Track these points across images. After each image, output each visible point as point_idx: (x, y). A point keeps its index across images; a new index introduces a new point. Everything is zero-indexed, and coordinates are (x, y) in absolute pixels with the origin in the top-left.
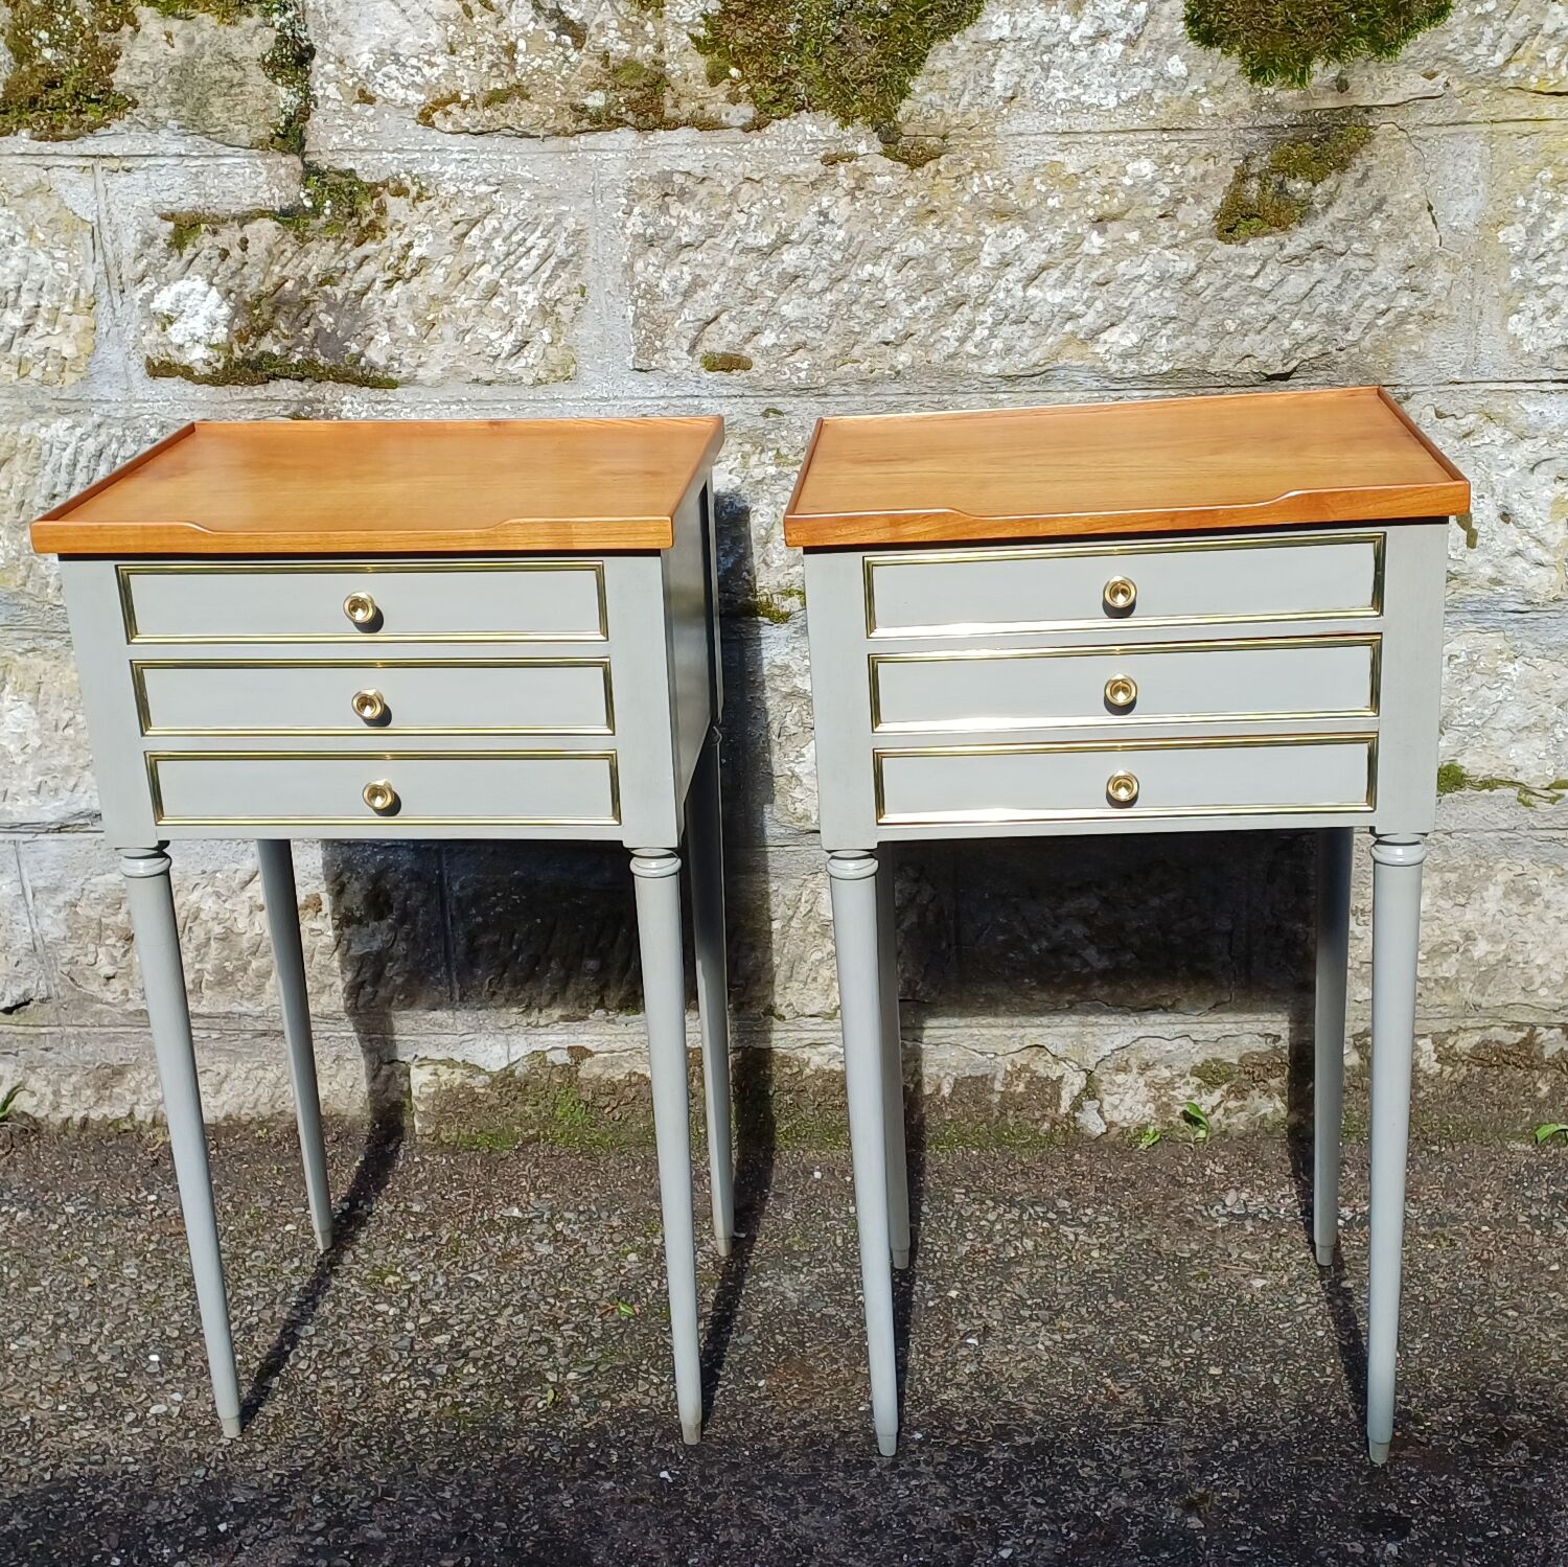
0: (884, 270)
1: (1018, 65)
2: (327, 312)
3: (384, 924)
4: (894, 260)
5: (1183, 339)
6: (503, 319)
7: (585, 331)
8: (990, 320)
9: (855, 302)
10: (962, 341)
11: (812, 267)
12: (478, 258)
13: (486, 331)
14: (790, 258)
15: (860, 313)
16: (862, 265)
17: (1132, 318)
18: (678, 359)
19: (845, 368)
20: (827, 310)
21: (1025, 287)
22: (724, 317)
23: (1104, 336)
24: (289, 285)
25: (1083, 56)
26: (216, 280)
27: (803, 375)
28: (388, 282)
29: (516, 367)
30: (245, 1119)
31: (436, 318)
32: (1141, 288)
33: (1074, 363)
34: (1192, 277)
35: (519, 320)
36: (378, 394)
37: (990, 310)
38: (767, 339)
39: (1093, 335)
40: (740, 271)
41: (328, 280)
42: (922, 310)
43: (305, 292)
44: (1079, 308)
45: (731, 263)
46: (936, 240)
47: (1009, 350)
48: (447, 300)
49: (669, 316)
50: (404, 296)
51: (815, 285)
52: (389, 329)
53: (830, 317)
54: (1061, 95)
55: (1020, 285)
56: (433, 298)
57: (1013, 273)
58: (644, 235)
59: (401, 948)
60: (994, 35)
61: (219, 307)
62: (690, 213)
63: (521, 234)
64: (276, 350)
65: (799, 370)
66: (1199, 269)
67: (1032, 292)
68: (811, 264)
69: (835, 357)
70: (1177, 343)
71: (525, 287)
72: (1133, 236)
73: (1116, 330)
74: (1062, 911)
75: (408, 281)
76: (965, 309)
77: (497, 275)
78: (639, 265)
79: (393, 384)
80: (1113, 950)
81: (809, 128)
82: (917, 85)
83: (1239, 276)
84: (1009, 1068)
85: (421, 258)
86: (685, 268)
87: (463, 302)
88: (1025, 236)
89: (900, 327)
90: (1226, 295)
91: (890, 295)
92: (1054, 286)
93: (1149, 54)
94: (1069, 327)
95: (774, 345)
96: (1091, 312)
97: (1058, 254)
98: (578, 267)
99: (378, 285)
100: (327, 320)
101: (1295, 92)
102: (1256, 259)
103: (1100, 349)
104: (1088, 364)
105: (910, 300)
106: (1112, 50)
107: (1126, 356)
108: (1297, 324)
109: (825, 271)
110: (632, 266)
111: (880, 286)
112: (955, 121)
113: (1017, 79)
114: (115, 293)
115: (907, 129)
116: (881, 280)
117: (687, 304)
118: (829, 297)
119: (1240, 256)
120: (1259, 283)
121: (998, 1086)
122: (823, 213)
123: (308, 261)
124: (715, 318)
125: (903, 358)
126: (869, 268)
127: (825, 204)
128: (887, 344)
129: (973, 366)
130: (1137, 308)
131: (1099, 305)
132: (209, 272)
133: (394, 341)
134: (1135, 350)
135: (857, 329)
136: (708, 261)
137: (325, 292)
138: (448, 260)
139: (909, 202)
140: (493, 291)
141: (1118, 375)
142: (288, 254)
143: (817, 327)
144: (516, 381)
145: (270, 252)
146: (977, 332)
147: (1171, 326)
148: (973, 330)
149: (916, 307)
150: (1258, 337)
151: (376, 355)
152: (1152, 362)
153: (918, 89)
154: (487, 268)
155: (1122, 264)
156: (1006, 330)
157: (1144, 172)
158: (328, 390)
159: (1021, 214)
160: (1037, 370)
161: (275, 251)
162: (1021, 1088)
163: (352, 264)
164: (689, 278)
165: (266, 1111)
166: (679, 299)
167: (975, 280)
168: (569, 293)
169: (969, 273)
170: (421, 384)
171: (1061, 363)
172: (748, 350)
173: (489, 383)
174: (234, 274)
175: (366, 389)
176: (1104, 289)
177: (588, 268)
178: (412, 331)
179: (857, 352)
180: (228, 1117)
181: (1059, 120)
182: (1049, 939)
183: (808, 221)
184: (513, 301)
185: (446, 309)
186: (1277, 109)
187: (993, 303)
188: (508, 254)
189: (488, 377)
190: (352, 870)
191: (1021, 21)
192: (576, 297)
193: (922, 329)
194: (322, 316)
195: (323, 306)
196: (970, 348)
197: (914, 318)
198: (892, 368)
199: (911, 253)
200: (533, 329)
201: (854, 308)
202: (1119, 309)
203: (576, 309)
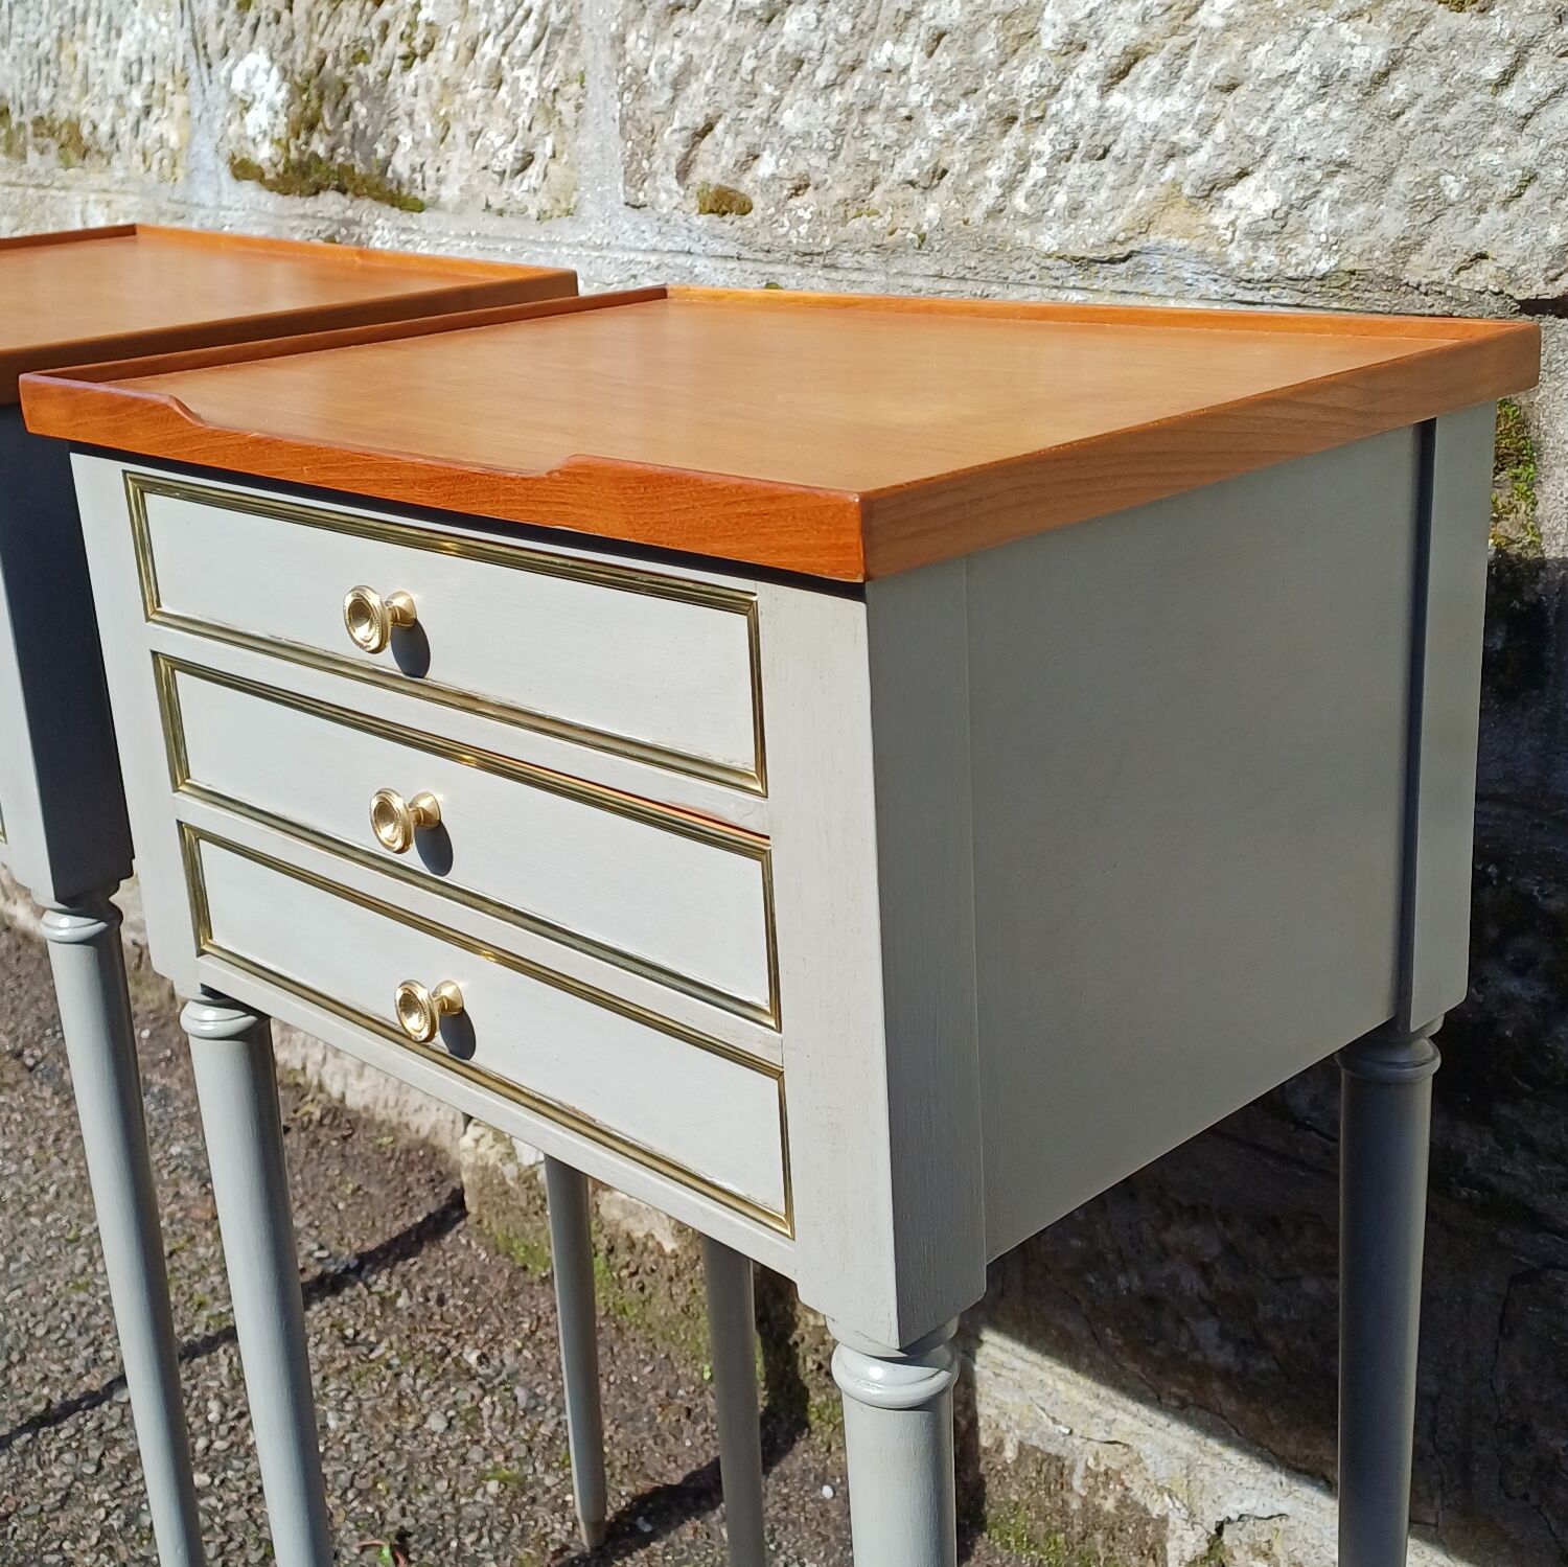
0: (906, 52)
4: (923, 34)
5: (1361, 209)
6: (507, 117)
7: (588, 142)
8: (1048, 150)
9: (868, 109)
10: (1009, 186)
11: (817, 46)
12: (482, 25)
13: (493, 135)
14: (792, 28)
15: (876, 129)
17: (1272, 160)
18: (666, 191)
19: (856, 224)
20: (833, 120)
21: (1105, 90)
22: (720, 127)
23: (1231, 194)
26: (275, 55)
27: (803, 229)
28: (404, 58)
29: (518, 189)
30: (379, 1118)
31: (447, 113)
32: (1290, 98)
33: (1174, 242)
34: (1382, 78)
35: (520, 121)
36: (405, 218)
37: (1052, 130)
38: (766, 166)
39: (1212, 189)
40: (735, 48)
41: (361, 56)
42: (960, 126)
43: (340, 72)
44: (1188, 135)
45: (727, 37)
47: (1075, 209)
48: (458, 87)
49: (657, 120)
50: (423, 81)
51: (822, 76)
53: (839, 131)
55: (1095, 85)
56: (444, 83)
57: (1088, 63)
61: (278, 90)
64: (321, 151)
65: (800, 220)
66: (1394, 64)
67: (1116, 99)
68: (816, 40)
69: (844, 202)
70: (1353, 217)
73: (1250, 183)
74: (1169, 1238)
75: (424, 56)
76: (1016, 129)
77: (498, 50)
78: (631, 38)
79: (420, 207)
80: (1244, 1341)
83: (1471, 81)
84: (1091, 1463)
86: (678, 44)
87: (472, 92)
89: (925, 155)
90: (1446, 121)
91: (914, 97)
92: (1152, 90)
94: (1170, 171)
95: (774, 177)
96: (1208, 144)
97: (1157, 26)
98: (576, 41)
99: (398, 64)
102: (1504, 45)
103: (1220, 218)
104: (1195, 245)
105: (944, 107)
107: (1256, 235)
109: (832, 52)
110: (622, 39)
111: (904, 79)
114: (204, 67)
116: (905, 70)
117: (679, 102)
118: (838, 97)
119: (1471, 36)
120: (1509, 98)
121: (1077, 1483)
123: (340, 28)
124: (709, 128)
125: (931, 212)
126: (888, 47)
128: (912, 183)
129: (1023, 234)
130: (1282, 139)
131: (1220, 132)
132: (269, 42)
134: (1271, 226)
135: (873, 156)
136: (700, 33)
137: (358, 73)
138: (456, 28)
140: (497, 76)
141: (1243, 273)
142: (324, 18)
143: (821, 148)
144: (522, 212)
145: (309, 14)
146: (1032, 170)
147: (1340, 179)
148: (1025, 168)
149: (950, 120)
150: (1503, 216)
152: (1304, 253)
154: (490, 38)
155: (1262, 49)
156: (1075, 170)
158: (364, 208)
160: (1117, 251)
161: (314, 15)
162: (1109, 1505)
163: (375, 34)
164: (678, 59)
165: (393, 1115)
166: (668, 94)
167: (1028, 75)
168: (567, 81)
169: (1023, 62)
170: (443, 209)
171: (1153, 239)
172: (747, 185)
173: (500, 213)
174: (287, 44)
175: (396, 210)
176: (1229, 99)
177: (586, 42)
179: (877, 196)
180: (366, 1108)
182: (1142, 1277)
184: (514, 92)
188: (508, 21)
189: (497, 203)
192: (575, 87)
193: (956, 160)
194: (357, 106)
195: (358, 92)
196: (1019, 201)
197: (946, 140)
198: (917, 228)
199: (942, 22)
200: (534, 133)
201: (870, 119)
202: (1251, 139)
203: (578, 107)
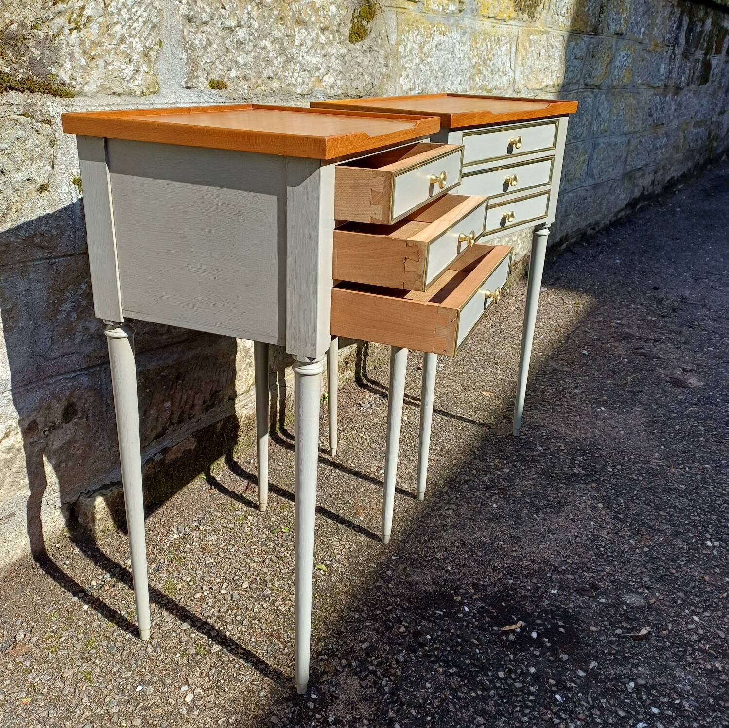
2: (36, 47)
3: (71, 424)
4: (272, 39)
5: (343, 80)
6: (127, 57)
7: (161, 66)
8: (298, 69)
9: (260, 57)
12: (115, 20)
13: (118, 64)
14: (241, 33)
15: (262, 63)
17: (332, 71)
18: (203, 82)
19: (258, 89)
20: (252, 60)
22: (217, 62)
23: (325, 78)
24: (14, 27)
27: (246, 91)
28: (71, 29)
29: (133, 85)
31: (95, 54)
32: (334, 59)
33: (320, 89)
34: (345, 56)
35: (135, 58)
36: (66, 101)
37: (298, 64)
39: (323, 78)
40: (223, 38)
41: (36, 26)
42: (280, 63)
43: (24, 32)
45: (220, 34)
46: (283, 31)
47: (302, 83)
48: (100, 44)
49: (199, 59)
51: (248, 48)
52: (71, 60)
55: (305, 54)
56: (93, 42)
57: (304, 49)
58: (187, 15)
59: (81, 433)
62: (205, 6)
63: (136, 8)
64: (7, 70)
65: (244, 89)
66: (346, 53)
67: (308, 57)
68: (247, 38)
69: (255, 83)
71: (137, 40)
72: (331, 37)
73: (328, 76)
76: (292, 63)
78: (185, 32)
83: (354, 57)
85: (89, 17)
87: (107, 46)
88: (306, 33)
89: (274, 70)
90: (352, 64)
92: (313, 56)
94: (317, 74)
95: (235, 77)
96: (322, 68)
98: (159, 30)
99: (66, 31)
100: (37, 52)
102: (358, 50)
103: (324, 83)
104: (323, 90)
105: (277, 58)
107: (331, 87)
108: (366, 77)
109: (252, 41)
110: (183, 31)
111: (267, 50)
116: (268, 48)
117: (205, 54)
118: (253, 54)
119: (354, 49)
122: (249, 13)
123: (26, 11)
124: (215, 62)
125: (275, 85)
127: (249, 9)
128: (269, 78)
130: (333, 67)
133: (73, 67)
134: (334, 85)
135: (261, 71)
137: (34, 34)
138: (101, 19)
139: (275, 12)
140: (122, 40)
141: (330, 94)
143: (250, 68)
144: (132, 93)
146: (295, 74)
147: (340, 75)
150: (358, 81)
151: (64, 76)
154: (119, 26)
156: (302, 74)
157: (334, 11)
158: (38, 97)
159: (305, 23)
160: (310, 92)
163: (51, 17)
166: (203, 51)
167: (294, 51)
168: (155, 44)
169: (293, 48)
170: (86, 95)
171: (316, 88)
173: (119, 95)
176: (325, 58)
177: (163, 31)
178: (83, 62)
179: (260, 82)
184: (130, 46)
185: (99, 49)
187: (299, 61)
189: (120, 91)
190: (55, 398)
192: (157, 47)
194: (33, 49)
195: (34, 42)
196: (293, 81)
198: (271, 89)
200: (140, 63)
201: (260, 60)
202: (329, 67)
203: (158, 53)
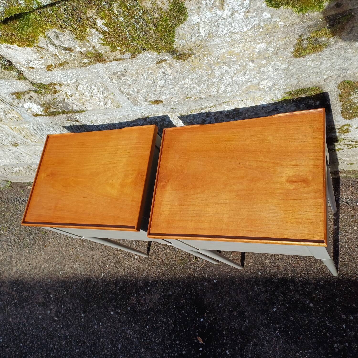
0: (188, 81)
1: (207, 27)
2: (59, 103)
4: (190, 79)
6: (98, 100)
7: (118, 99)
8: (224, 86)
9: (183, 88)
10: (218, 91)
12: (83, 92)
13: (96, 102)
14: (160, 83)
16: (181, 81)
17: (269, 79)
18: (143, 103)
19: (187, 100)
21: (232, 78)
22: (150, 95)
24: (48, 101)
25: (230, 20)
26: (32, 102)
27: (177, 103)
29: (107, 107)
34: (287, 68)
35: (102, 100)
38: (164, 97)
40: (148, 87)
42: (203, 87)
43: (52, 102)
44: (251, 80)
45: (145, 85)
46: (200, 73)
47: (232, 91)
49: (136, 97)
50: (73, 99)
51: (170, 87)
52: (75, 104)
54: (225, 32)
55: (230, 78)
56: (79, 99)
57: (227, 76)
60: (195, 22)
61: (37, 106)
62: (128, 78)
63: (90, 87)
64: (55, 110)
65: (175, 102)
66: (289, 66)
67: (234, 79)
71: (99, 95)
72: (264, 62)
75: (71, 97)
77: (90, 94)
78: (122, 89)
79: (84, 111)
81: (148, 55)
82: (176, 39)
85: (71, 94)
86: (134, 88)
87: (87, 99)
88: (227, 68)
91: (192, 86)
92: (241, 76)
93: (254, 14)
94: (249, 84)
95: (166, 98)
97: (240, 70)
99: (66, 99)
100: (61, 105)
101: (318, 13)
102: (310, 60)
103: (261, 86)
104: (258, 90)
106: (239, 16)
108: (328, 72)
109: (171, 84)
110: (120, 89)
112: (193, 45)
113: (208, 31)
114: (16, 107)
115: (179, 49)
117: (139, 94)
118: (175, 88)
122: (163, 73)
123: (47, 97)
124: (148, 95)
125: (202, 96)
126: (183, 81)
127: (163, 71)
130: (270, 77)
131: (257, 78)
133: (78, 106)
134: (272, 86)
135: (187, 93)
136: (139, 86)
137: (56, 101)
138: (77, 93)
140: (92, 96)
142: (42, 97)
148: (220, 89)
149: (201, 87)
151: (76, 108)
153: (177, 40)
154: (87, 93)
155: (262, 69)
157: (262, 47)
161: (39, 97)
163: (57, 97)
164: (136, 90)
166: (136, 94)
168: (109, 94)
170: (90, 111)
171: (249, 91)
172: (160, 99)
174: (35, 101)
175: (79, 113)
177: (110, 90)
178: (80, 104)
179: (189, 96)
181: (228, 39)
183: (161, 75)
184: (97, 97)
185: (84, 100)
186: (311, 20)
187: (224, 83)
188: (90, 90)
191: (203, 17)
192: (112, 94)
193: (205, 90)
196: (220, 92)
197: (201, 89)
200: (106, 101)
203: (114, 96)
